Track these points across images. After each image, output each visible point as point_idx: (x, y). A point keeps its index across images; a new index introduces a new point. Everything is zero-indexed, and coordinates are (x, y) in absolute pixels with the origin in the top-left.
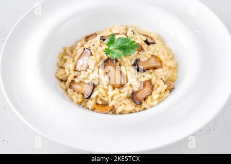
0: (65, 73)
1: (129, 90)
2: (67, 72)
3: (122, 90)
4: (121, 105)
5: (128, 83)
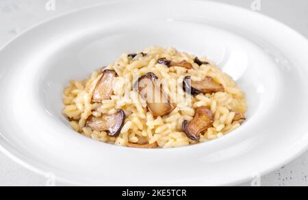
0: (77, 109)
1: (178, 120)
2: (80, 107)
3: (168, 119)
4: (168, 141)
5: (176, 110)
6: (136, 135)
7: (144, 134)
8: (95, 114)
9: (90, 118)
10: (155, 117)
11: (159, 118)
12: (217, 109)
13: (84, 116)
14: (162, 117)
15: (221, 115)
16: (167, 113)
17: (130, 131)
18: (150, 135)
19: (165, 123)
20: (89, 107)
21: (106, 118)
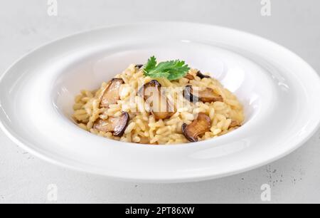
0: (86, 113)
1: (177, 123)
2: (88, 111)
3: (168, 122)
5: (177, 114)
6: (139, 136)
7: (146, 134)
8: (102, 117)
9: (97, 121)
10: (157, 120)
11: (160, 121)
12: (215, 116)
13: (92, 119)
14: (163, 120)
15: (219, 121)
16: (168, 116)
17: (133, 132)
18: (152, 136)
19: (166, 125)
20: (96, 111)
21: (112, 120)
